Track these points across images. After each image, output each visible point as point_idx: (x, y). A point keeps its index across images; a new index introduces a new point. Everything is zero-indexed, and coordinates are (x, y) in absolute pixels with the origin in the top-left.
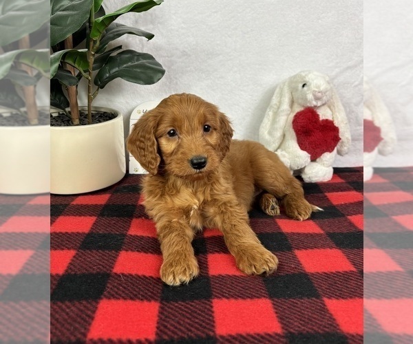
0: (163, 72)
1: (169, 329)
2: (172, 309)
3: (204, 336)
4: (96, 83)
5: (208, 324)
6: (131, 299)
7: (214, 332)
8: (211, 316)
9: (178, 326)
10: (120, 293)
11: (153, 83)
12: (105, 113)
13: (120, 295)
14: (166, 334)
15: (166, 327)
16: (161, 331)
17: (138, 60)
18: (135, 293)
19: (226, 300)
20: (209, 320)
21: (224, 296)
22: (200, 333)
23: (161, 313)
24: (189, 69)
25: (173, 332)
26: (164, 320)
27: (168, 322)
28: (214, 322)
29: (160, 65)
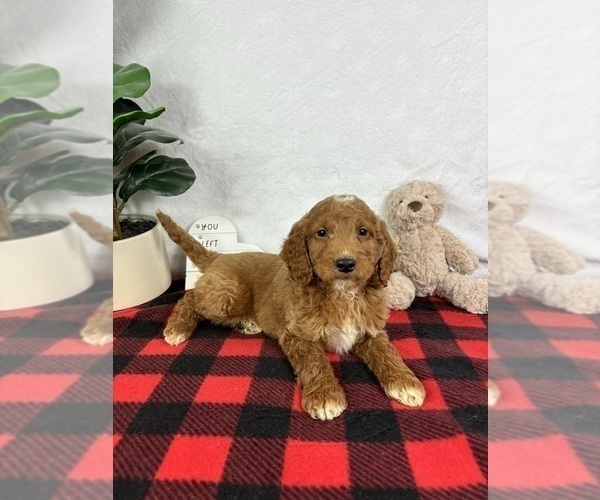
0: (193, 179)
2: (129, 443)
17: (167, 167)
29: (192, 172)
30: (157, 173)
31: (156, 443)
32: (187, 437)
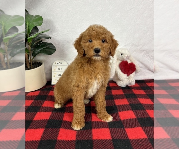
0: (55, 50)
1: (45, 137)
2: (47, 131)
3: (54, 139)
4: (33, 55)
5: (56, 136)
6: (37, 128)
7: (57, 138)
8: (58, 133)
9: (47, 136)
10: (34, 127)
11: (52, 54)
13: (34, 128)
14: (43, 138)
15: (44, 136)
16: (42, 138)
17: (47, 46)
18: (38, 126)
19: (64, 129)
20: (57, 134)
21: (64, 128)
22: (53, 138)
23: (44, 132)
25: (46, 138)
26: (44, 134)
27: (45, 135)
28: (58, 135)
29: (55, 47)
30: (44, 48)
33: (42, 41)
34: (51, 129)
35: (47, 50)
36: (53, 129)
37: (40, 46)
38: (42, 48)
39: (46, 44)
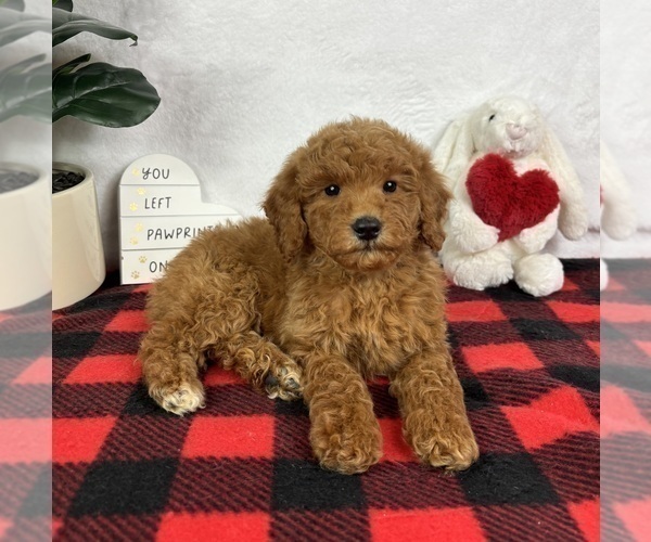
0: (156, 102)
12: (71, 173)
17: (112, 81)
24: (220, 95)
29: (153, 91)
30: (95, 88)
31: (130, 529)
32: (186, 516)
33: (86, 57)
34: (106, 522)
35: (107, 101)
36: (113, 521)
37: (75, 80)
38: (85, 89)
39: (105, 73)
